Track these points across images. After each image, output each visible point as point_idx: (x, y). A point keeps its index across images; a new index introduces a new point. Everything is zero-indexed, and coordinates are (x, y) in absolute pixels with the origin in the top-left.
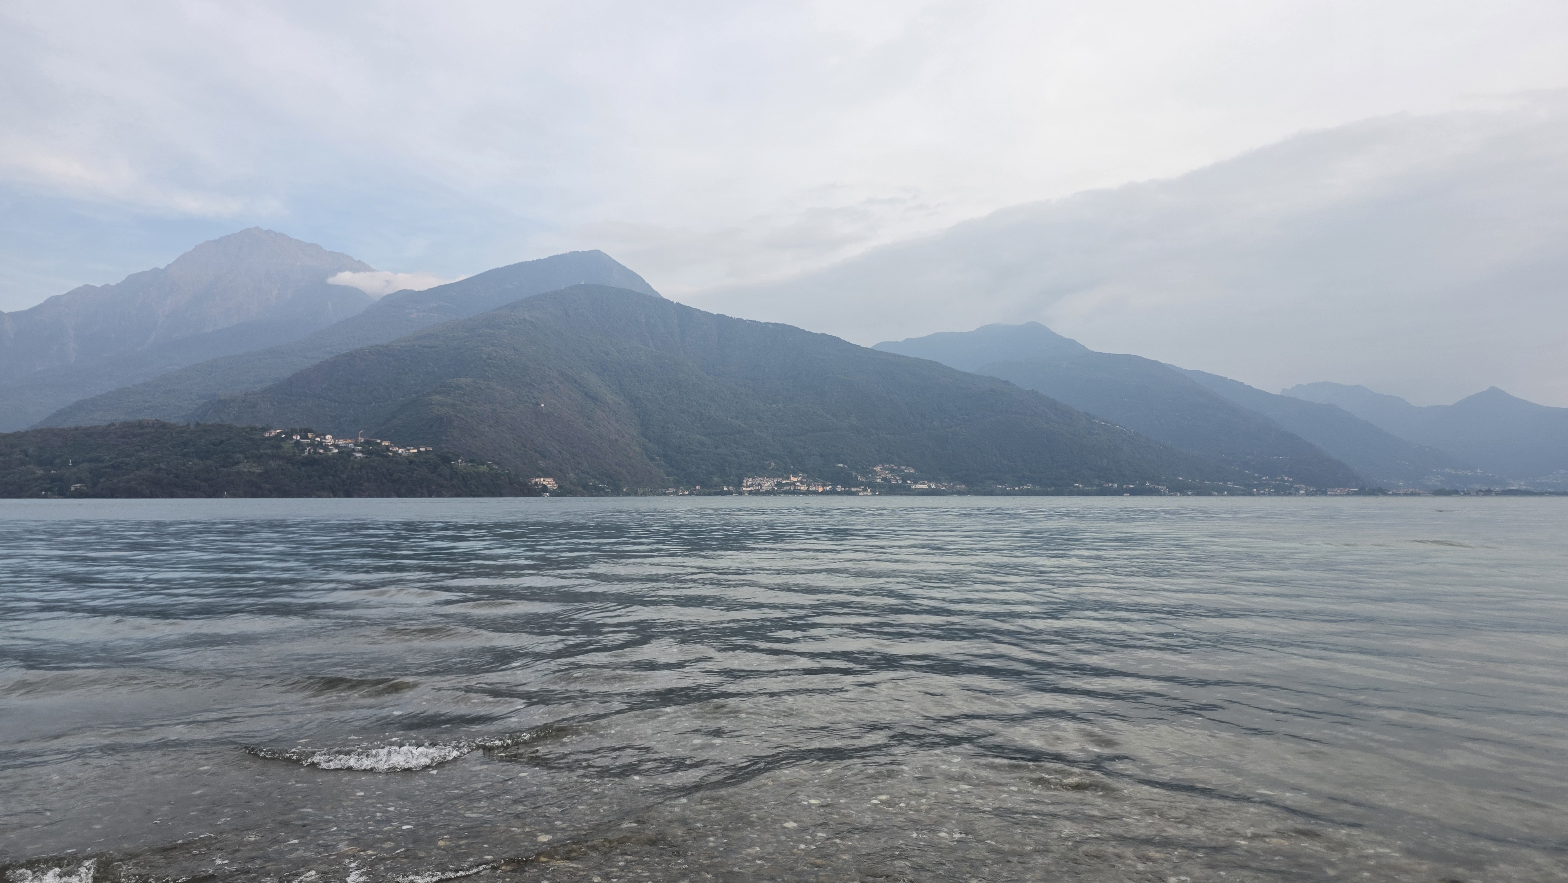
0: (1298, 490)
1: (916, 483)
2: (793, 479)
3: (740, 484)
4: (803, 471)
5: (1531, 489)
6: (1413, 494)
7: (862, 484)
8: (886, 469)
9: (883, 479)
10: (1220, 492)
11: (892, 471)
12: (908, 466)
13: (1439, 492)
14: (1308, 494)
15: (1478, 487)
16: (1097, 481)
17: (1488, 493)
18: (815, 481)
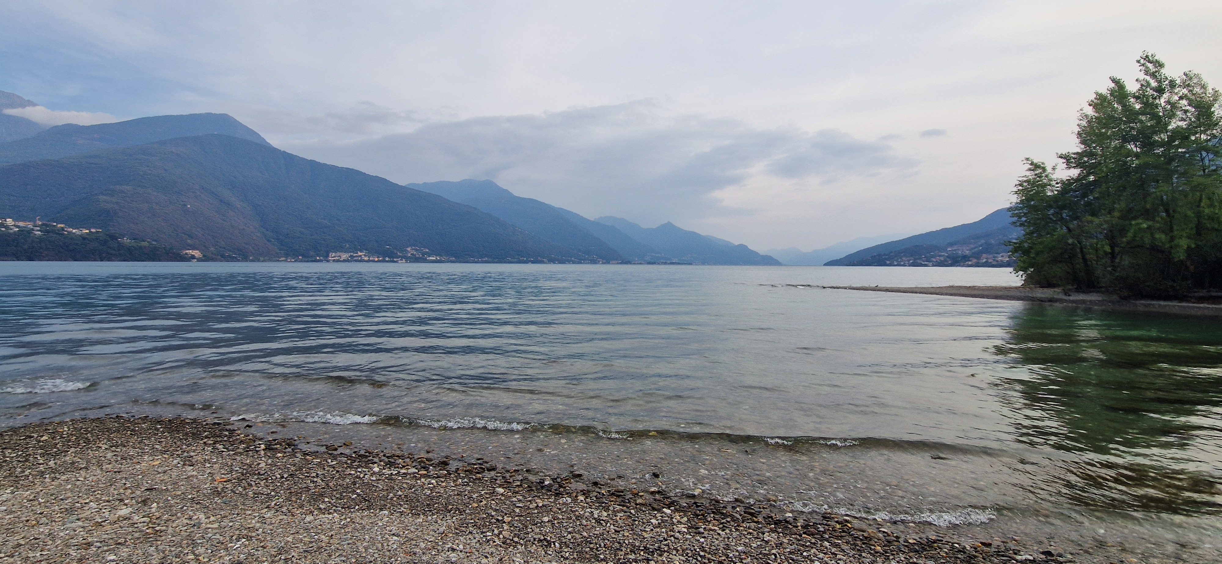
1: (429, 256)
2: (360, 254)
3: (328, 256)
4: (366, 250)
7: (400, 257)
8: (413, 249)
9: (411, 254)
11: (416, 250)
12: (425, 248)
13: (649, 263)
15: (662, 261)
16: (517, 257)
17: (665, 263)
18: (373, 255)
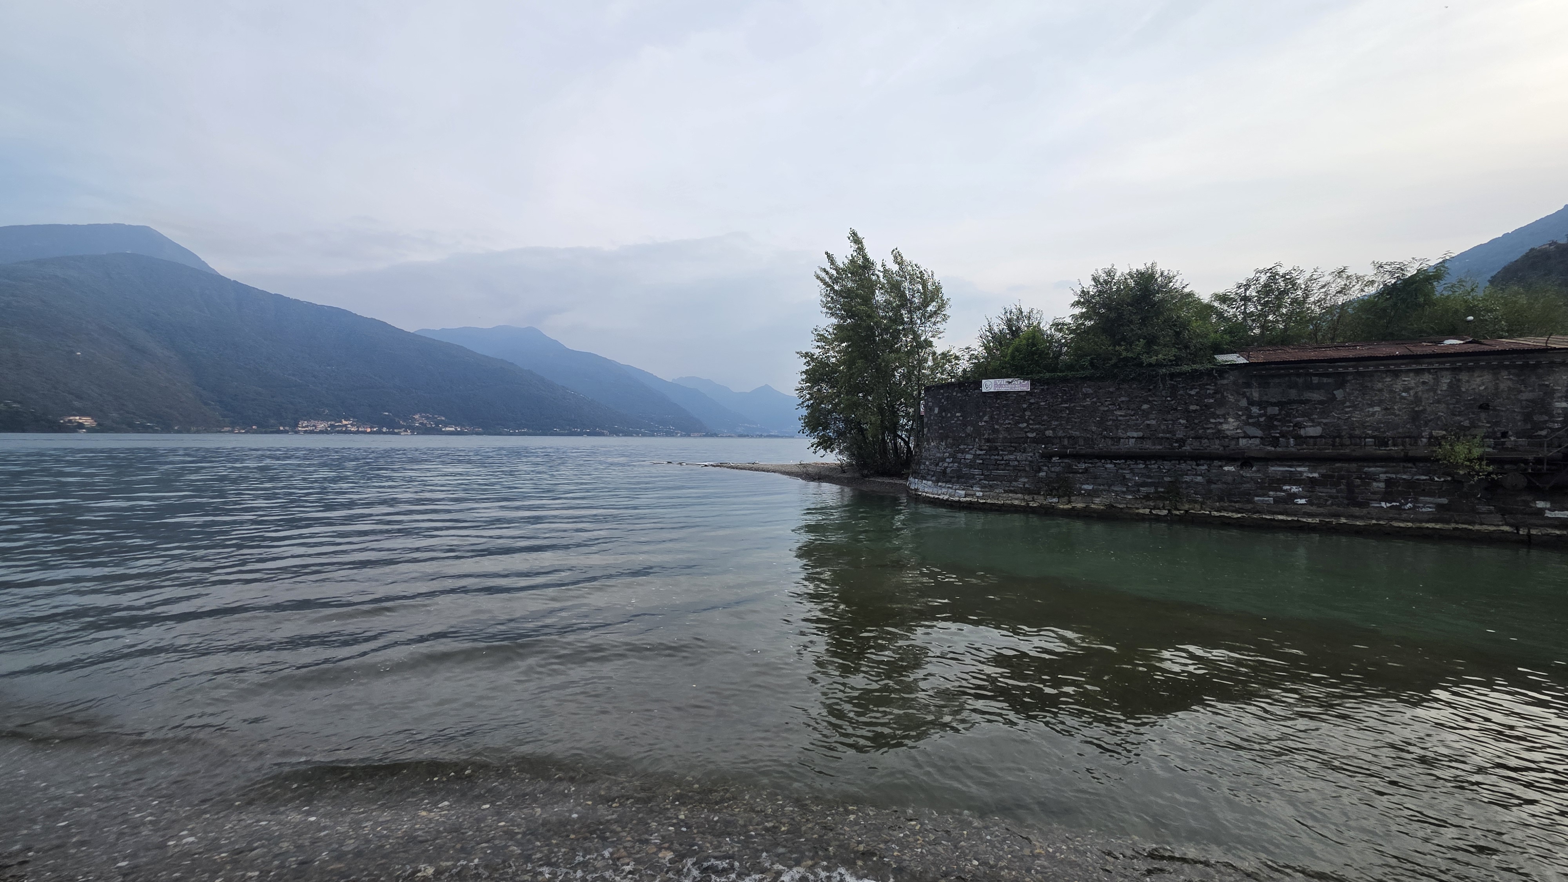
0: (677, 433)
1: (446, 426)
2: (345, 422)
3: (297, 425)
4: (354, 417)
5: (780, 435)
6: (729, 436)
7: (403, 426)
8: (422, 417)
9: (420, 424)
10: (637, 434)
11: (427, 418)
12: (440, 415)
14: (681, 436)
16: (568, 427)
18: (363, 424)
